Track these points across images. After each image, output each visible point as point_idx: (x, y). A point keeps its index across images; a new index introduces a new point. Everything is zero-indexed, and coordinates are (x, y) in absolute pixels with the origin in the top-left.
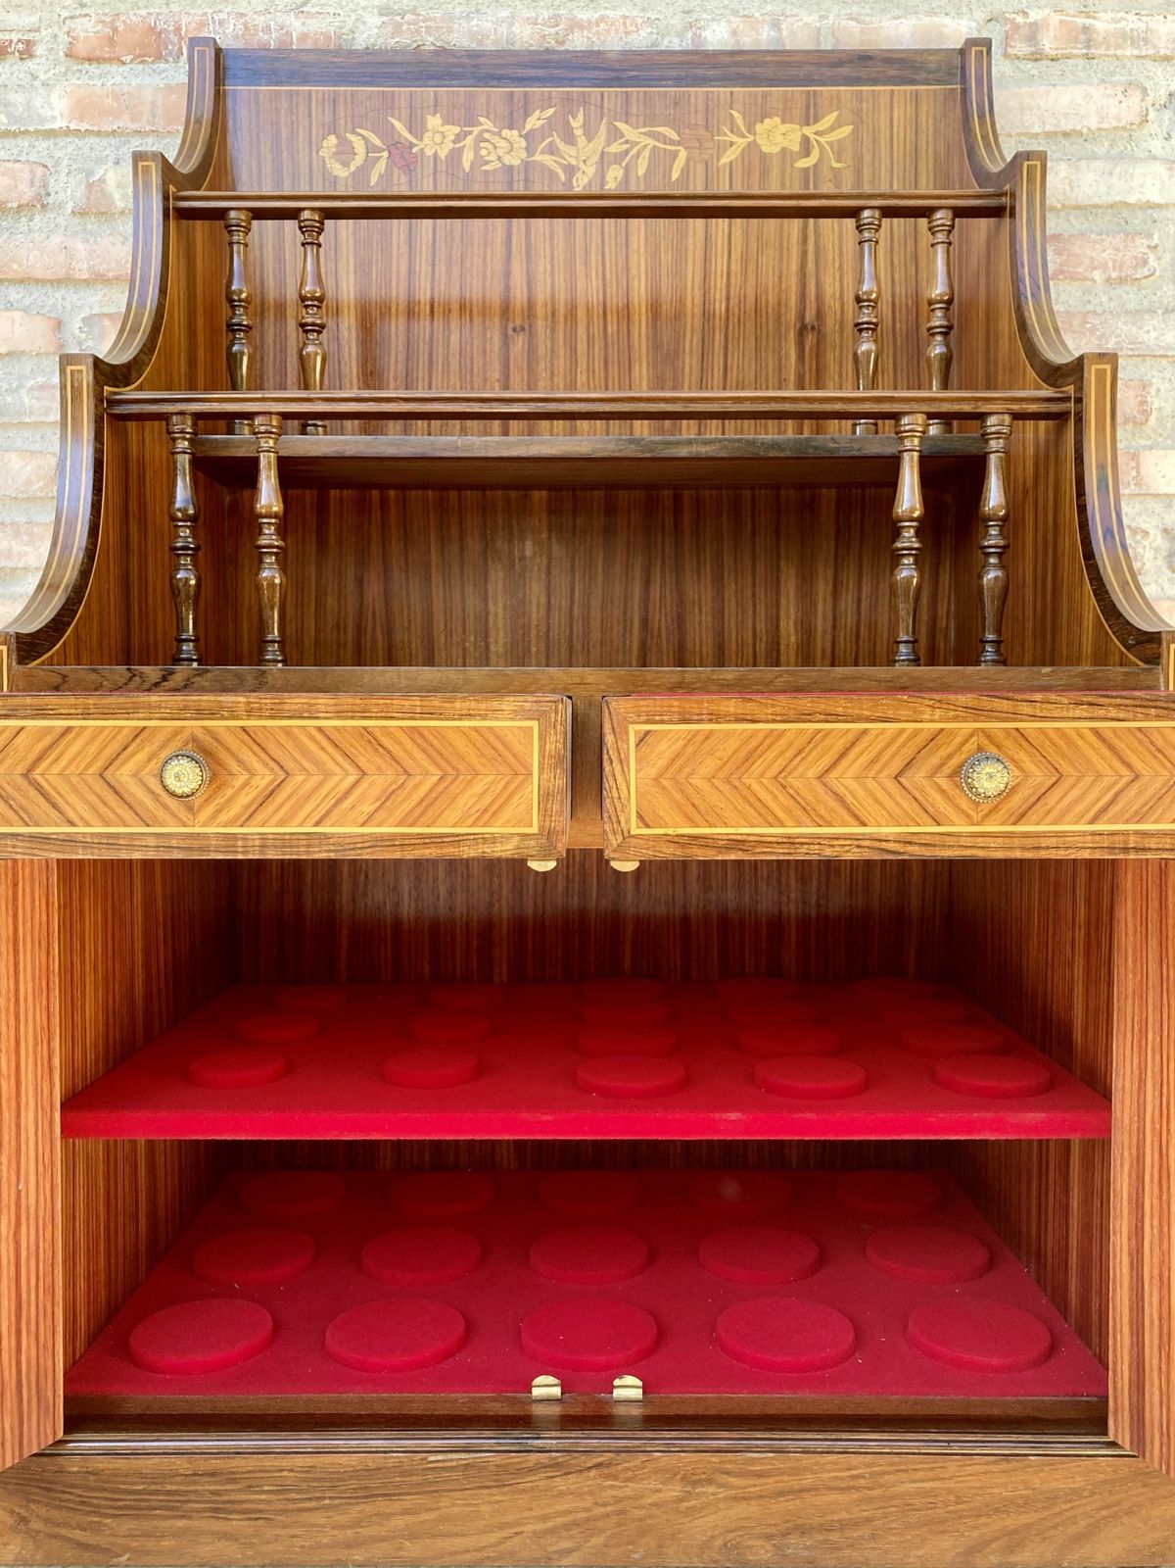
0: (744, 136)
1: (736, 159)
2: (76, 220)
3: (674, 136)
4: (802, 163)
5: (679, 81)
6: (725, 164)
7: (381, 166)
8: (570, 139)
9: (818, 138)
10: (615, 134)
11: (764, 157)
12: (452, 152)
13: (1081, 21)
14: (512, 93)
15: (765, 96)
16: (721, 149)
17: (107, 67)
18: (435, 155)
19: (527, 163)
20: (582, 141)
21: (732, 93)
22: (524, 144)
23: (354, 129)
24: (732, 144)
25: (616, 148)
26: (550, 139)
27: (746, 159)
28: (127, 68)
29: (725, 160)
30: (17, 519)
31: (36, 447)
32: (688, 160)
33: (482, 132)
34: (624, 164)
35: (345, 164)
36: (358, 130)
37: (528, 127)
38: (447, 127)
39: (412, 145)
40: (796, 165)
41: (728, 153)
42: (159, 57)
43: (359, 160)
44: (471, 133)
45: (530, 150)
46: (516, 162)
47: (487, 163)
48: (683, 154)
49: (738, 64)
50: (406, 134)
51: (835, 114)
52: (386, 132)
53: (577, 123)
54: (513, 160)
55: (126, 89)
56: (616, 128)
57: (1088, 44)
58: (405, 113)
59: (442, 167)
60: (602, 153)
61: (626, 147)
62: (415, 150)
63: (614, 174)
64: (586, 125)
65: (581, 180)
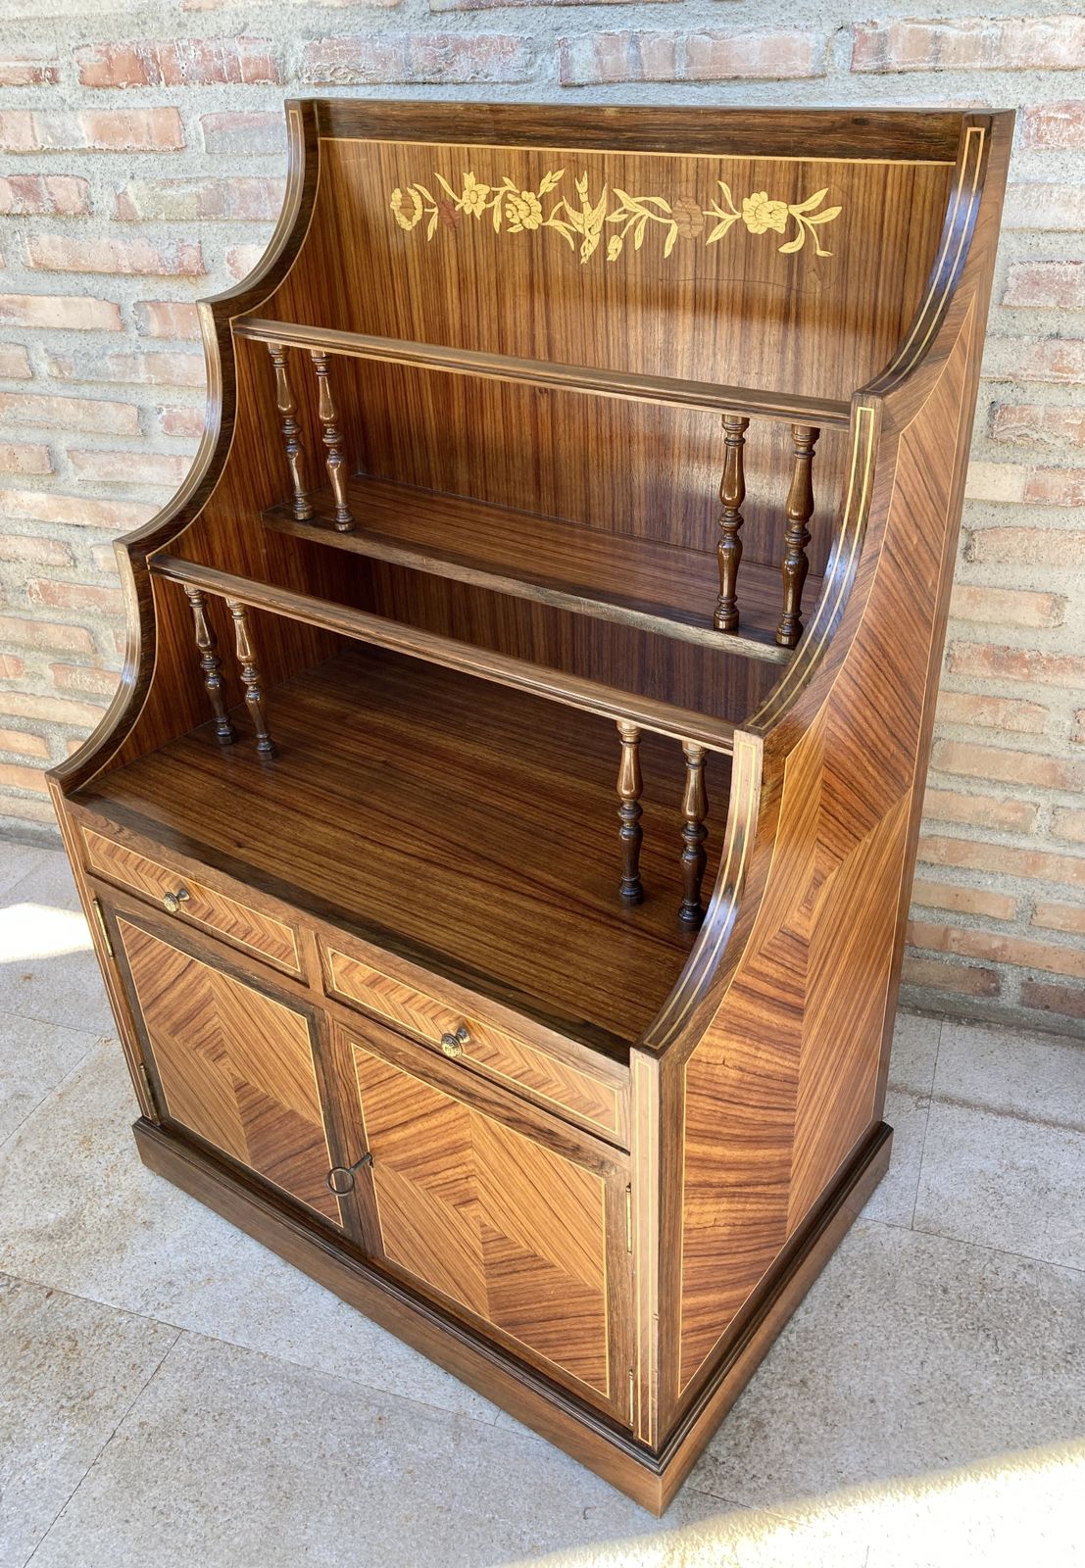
0: (731, 213)
1: (723, 238)
3: (665, 206)
4: (789, 248)
5: (671, 147)
6: (712, 243)
7: (433, 224)
8: (579, 208)
9: (802, 219)
10: (615, 203)
11: (748, 234)
12: (485, 211)
14: (528, 152)
15: (752, 166)
16: (711, 224)
18: (473, 213)
19: (543, 227)
20: (587, 207)
21: (720, 161)
22: (539, 207)
23: (411, 184)
24: (720, 220)
25: (616, 217)
26: (560, 204)
27: (733, 240)
29: (713, 239)
32: (678, 236)
33: (506, 193)
34: (622, 236)
35: (409, 218)
36: (415, 185)
38: (479, 186)
39: (455, 203)
40: (780, 250)
41: (715, 231)
43: (418, 216)
44: (497, 193)
45: (545, 214)
46: (535, 227)
47: (512, 225)
48: (674, 229)
50: (449, 191)
51: (822, 193)
52: (434, 188)
53: (582, 187)
54: (533, 223)
56: (616, 195)
58: (447, 170)
59: (478, 226)
60: (605, 222)
61: (624, 216)
62: (457, 208)
63: (615, 245)
64: (589, 191)
65: (587, 250)
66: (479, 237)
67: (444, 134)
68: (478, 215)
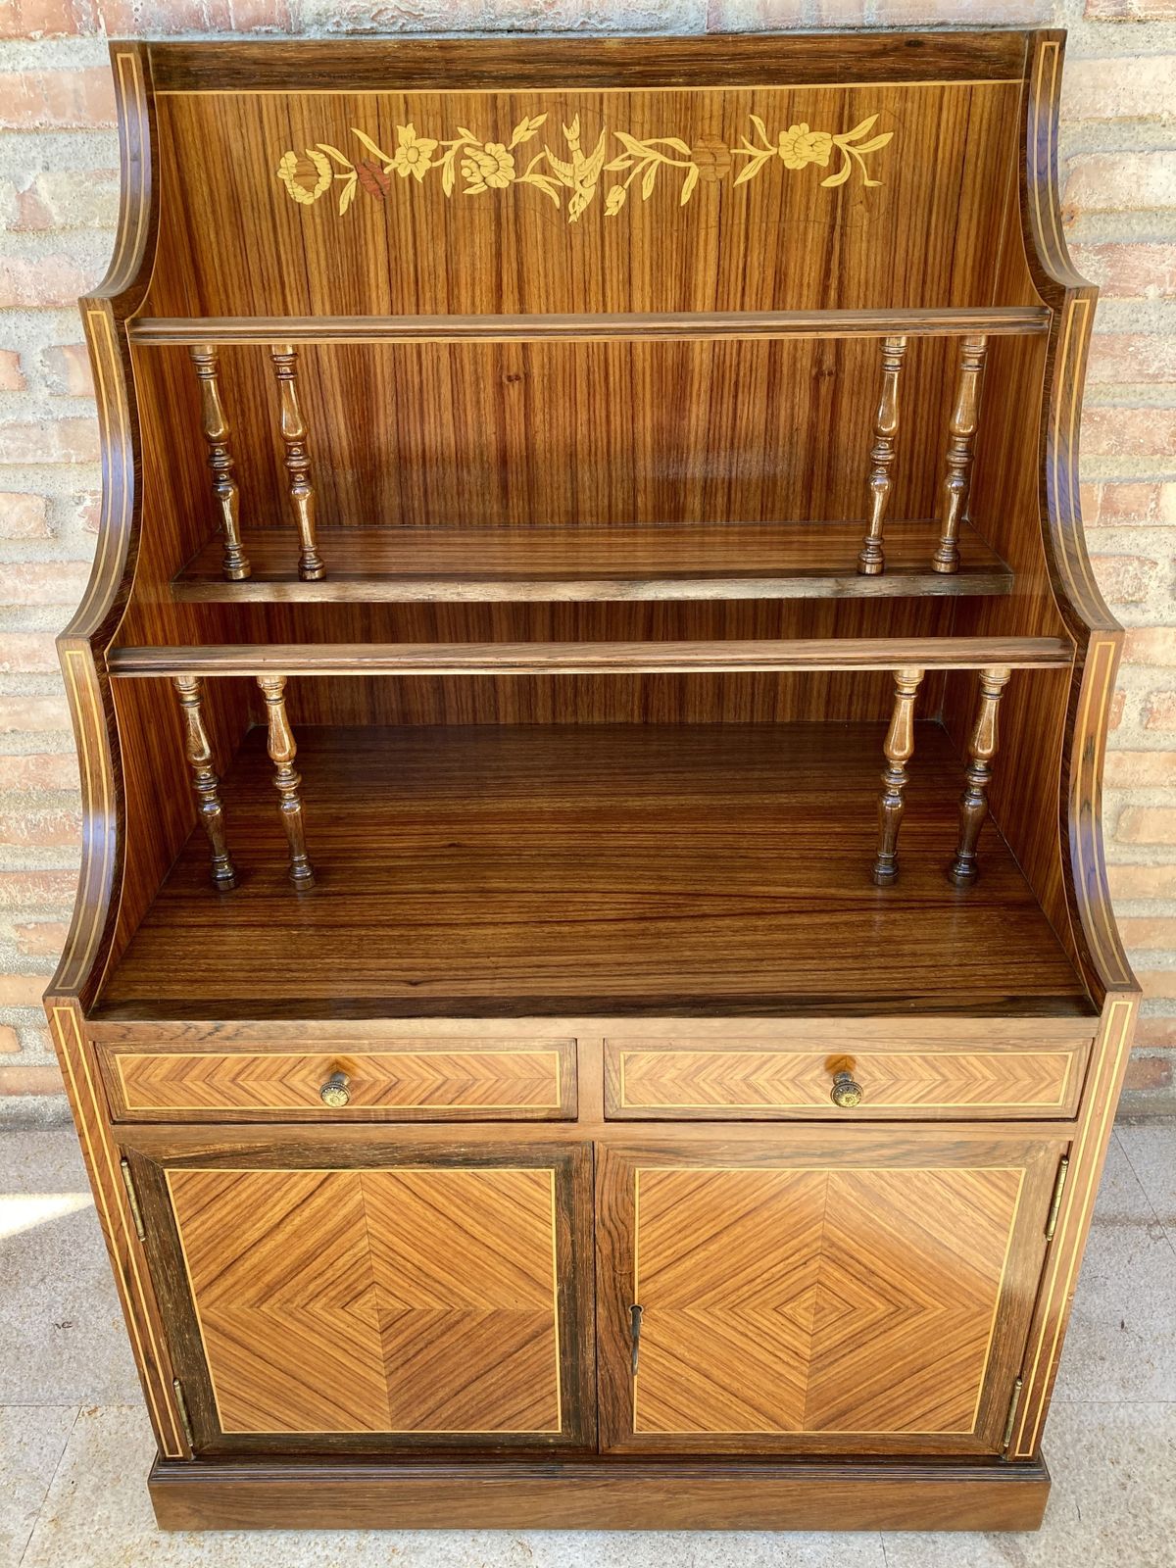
0: (765, 149)
1: (756, 177)
2: (14, 237)
3: (683, 148)
4: (832, 182)
5: (692, 79)
6: (741, 184)
7: (349, 193)
8: (566, 157)
9: (850, 149)
10: (616, 148)
11: (786, 172)
12: (429, 172)
14: (495, 97)
15: (792, 94)
16: (737, 165)
17: (15, 45)
18: (411, 176)
19: (516, 184)
20: (578, 157)
21: (753, 92)
22: (511, 161)
23: (314, 144)
24: (751, 158)
25: (617, 165)
26: (542, 155)
27: (767, 178)
28: (37, 46)
29: (742, 179)
30: (15, 558)
31: (20, 488)
32: (699, 180)
33: (462, 147)
34: (626, 186)
35: (310, 188)
36: (320, 146)
38: (422, 141)
39: (383, 165)
40: (823, 184)
41: (745, 171)
42: (73, 31)
43: (324, 184)
44: (449, 148)
45: (518, 169)
46: (504, 185)
48: (694, 172)
49: (762, 55)
50: (375, 150)
51: (873, 118)
52: (352, 148)
53: (572, 134)
54: (502, 181)
55: (41, 75)
56: (617, 139)
58: (372, 123)
59: (419, 192)
60: (602, 172)
61: (629, 163)
62: (387, 171)
63: (616, 198)
64: (582, 137)
65: (578, 206)
66: (419, 203)
67: (367, 78)
68: (419, 176)
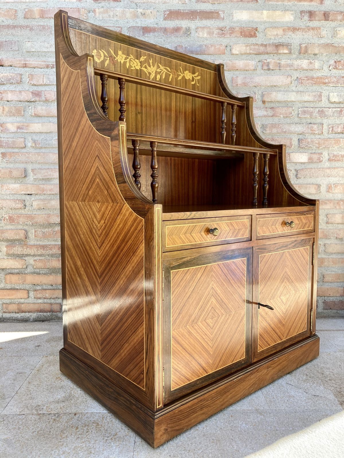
0: (182, 74)
1: (181, 79)
3: (170, 70)
4: (192, 83)
5: (171, 57)
6: (179, 79)
7: (107, 62)
8: (150, 66)
9: (195, 78)
10: (158, 67)
11: (186, 79)
12: (124, 62)
13: (278, 61)
14: (137, 50)
15: (186, 65)
18: (120, 62)
19: (141, 69)
20: (152, 66)
21: (180, 63)
22: (140, 64)
23: (101, 49)
24: (180, 75)
25: (159, 70)
26: (145, 64)
27: (183, 80)
32: (172, 77)
33: (131, 58)
34: (160, 75)
35: (99, 59)
37: (141, 60)
38: (123, 55)
39: (115, 58)
41: (179, 77)
43: (102, 59)
44: (128, 58)
45: (141, 66)
46: (138, 69)
47: (132, 67)
48: (171, 75)
49: (182, 57)
50: (114, 55)
51: (198, 73)
52: (109, 53)
53: (151, 62)
54: (138, 68)
56: (159, 65)
57: (280, 67)
58: (113, 49)
59: (122, 66)
60: (156, 71)
61: (161, 70)
63: (158, 77)
64: (153, 63)
65: (152, 77)
66: (122, 68)
68: (122, 62)
